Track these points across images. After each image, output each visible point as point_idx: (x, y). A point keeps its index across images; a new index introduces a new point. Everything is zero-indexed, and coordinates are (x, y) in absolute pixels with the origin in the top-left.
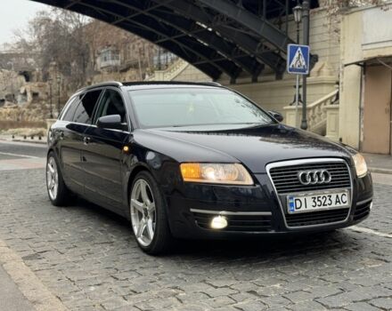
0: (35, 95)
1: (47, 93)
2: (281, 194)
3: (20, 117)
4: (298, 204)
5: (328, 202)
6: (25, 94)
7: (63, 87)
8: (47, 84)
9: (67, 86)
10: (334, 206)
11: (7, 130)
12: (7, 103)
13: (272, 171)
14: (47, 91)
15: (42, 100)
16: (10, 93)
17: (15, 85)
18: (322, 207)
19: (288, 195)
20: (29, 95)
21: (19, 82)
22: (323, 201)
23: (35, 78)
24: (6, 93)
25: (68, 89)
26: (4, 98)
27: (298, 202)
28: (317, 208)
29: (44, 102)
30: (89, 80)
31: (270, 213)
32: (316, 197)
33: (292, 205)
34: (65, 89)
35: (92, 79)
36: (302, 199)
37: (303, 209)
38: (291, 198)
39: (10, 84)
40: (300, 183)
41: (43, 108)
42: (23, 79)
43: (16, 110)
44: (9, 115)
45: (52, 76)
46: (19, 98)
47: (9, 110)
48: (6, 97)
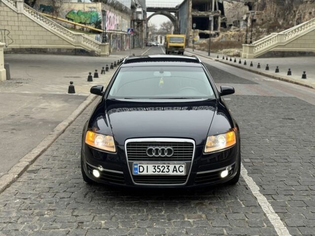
0: (253, 21)
1: (263, 20)
2: (130, 161)
3: (240, 39)
4: (141, 169)
5: (166, 170)
6: (246, 20)
7: (275, 14)
8: (263, 12)
9: (279, 14)
10: (171, 173)
11: (222, 50)
12: (233, 27)
13: (128, 144)
14: (262, 18)
15: (258, 25)
16: (236, 19)
17: (240, 13)
18: (161, 173)
19: (135, 162)
20: (249, 21)
21: (244, 11)
22: (162, 169)
23: (256, 8)
24: (234, 19)
25: (279, 16)
26: (232, 23)
27: (141, 167)
28: (156, 173)
29: (258, 27)
30: (295, 9)
31: (122, 173)
32: (157, 165)
33: (136, 169)
34: (277, 16)
35: (297, 8)
36: (145, 166)
37: (145, 173)
38: (137, 165)
39: (237, 13)
40: (146, 155)
41: (257, 32)
42: (247, 8)
43: (238, 33)
44: (233, 37)
45: (268, 6)
46: (242, 23)
47: (233, 33)
48: (234, 22)
